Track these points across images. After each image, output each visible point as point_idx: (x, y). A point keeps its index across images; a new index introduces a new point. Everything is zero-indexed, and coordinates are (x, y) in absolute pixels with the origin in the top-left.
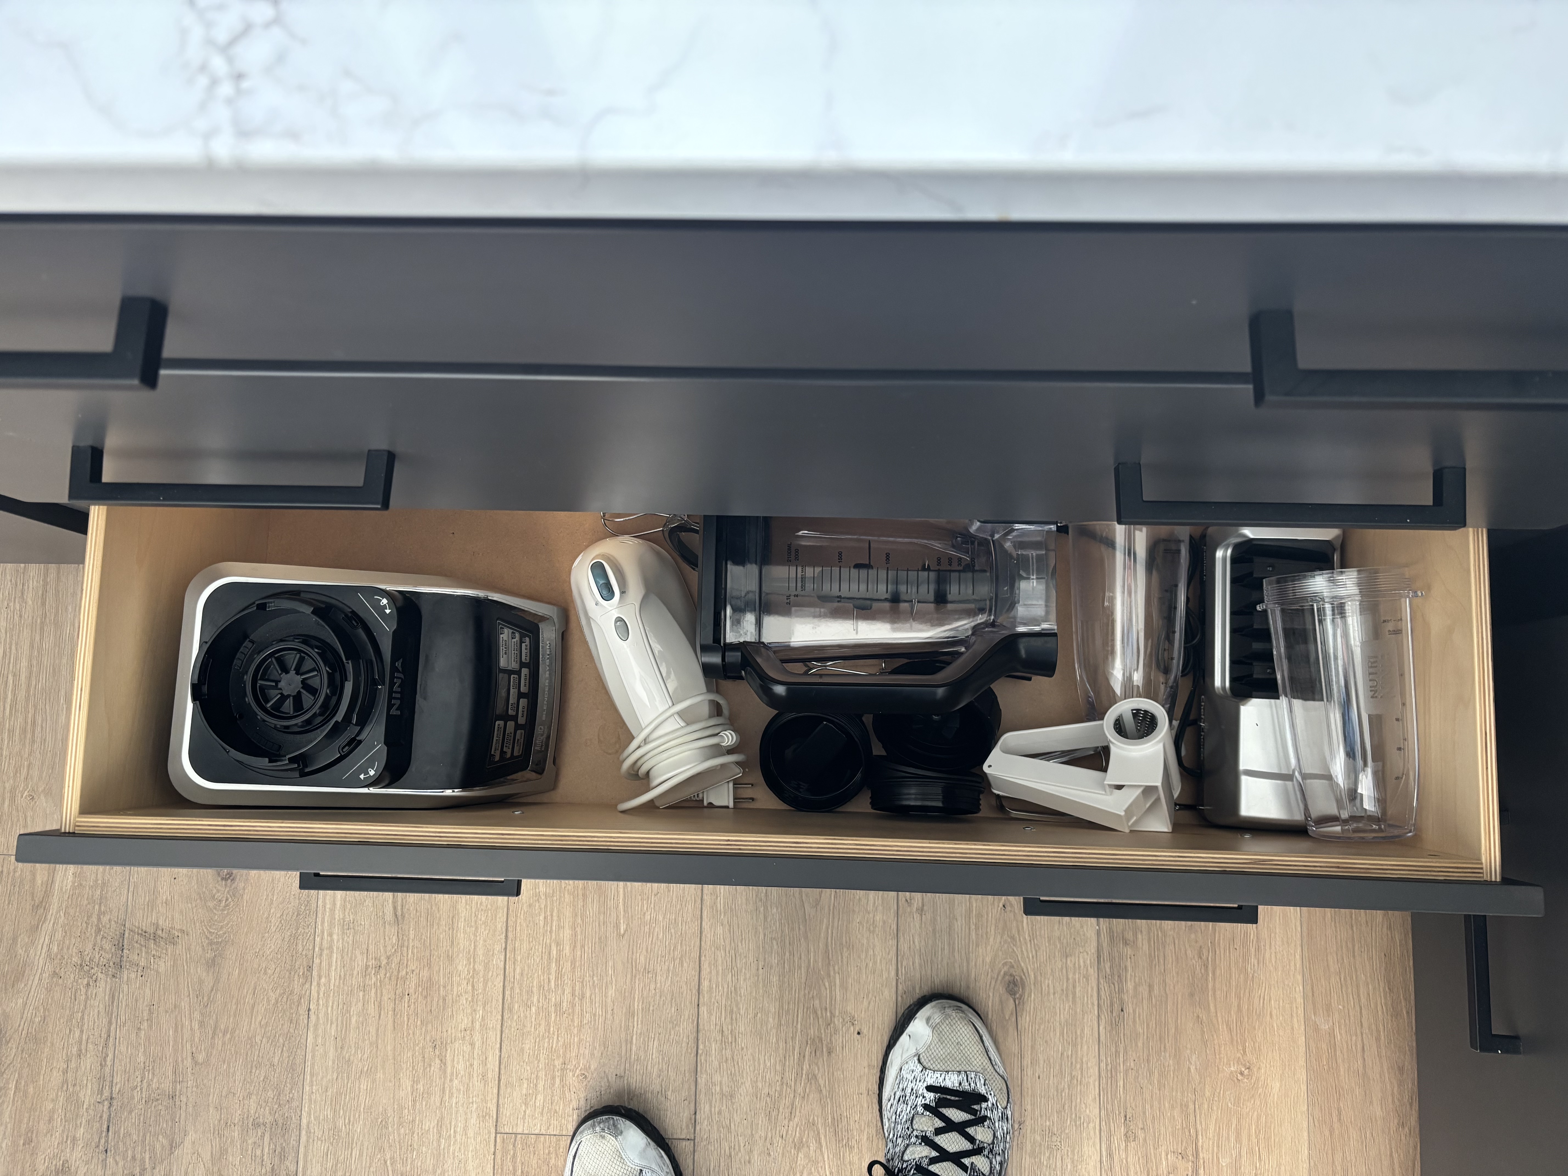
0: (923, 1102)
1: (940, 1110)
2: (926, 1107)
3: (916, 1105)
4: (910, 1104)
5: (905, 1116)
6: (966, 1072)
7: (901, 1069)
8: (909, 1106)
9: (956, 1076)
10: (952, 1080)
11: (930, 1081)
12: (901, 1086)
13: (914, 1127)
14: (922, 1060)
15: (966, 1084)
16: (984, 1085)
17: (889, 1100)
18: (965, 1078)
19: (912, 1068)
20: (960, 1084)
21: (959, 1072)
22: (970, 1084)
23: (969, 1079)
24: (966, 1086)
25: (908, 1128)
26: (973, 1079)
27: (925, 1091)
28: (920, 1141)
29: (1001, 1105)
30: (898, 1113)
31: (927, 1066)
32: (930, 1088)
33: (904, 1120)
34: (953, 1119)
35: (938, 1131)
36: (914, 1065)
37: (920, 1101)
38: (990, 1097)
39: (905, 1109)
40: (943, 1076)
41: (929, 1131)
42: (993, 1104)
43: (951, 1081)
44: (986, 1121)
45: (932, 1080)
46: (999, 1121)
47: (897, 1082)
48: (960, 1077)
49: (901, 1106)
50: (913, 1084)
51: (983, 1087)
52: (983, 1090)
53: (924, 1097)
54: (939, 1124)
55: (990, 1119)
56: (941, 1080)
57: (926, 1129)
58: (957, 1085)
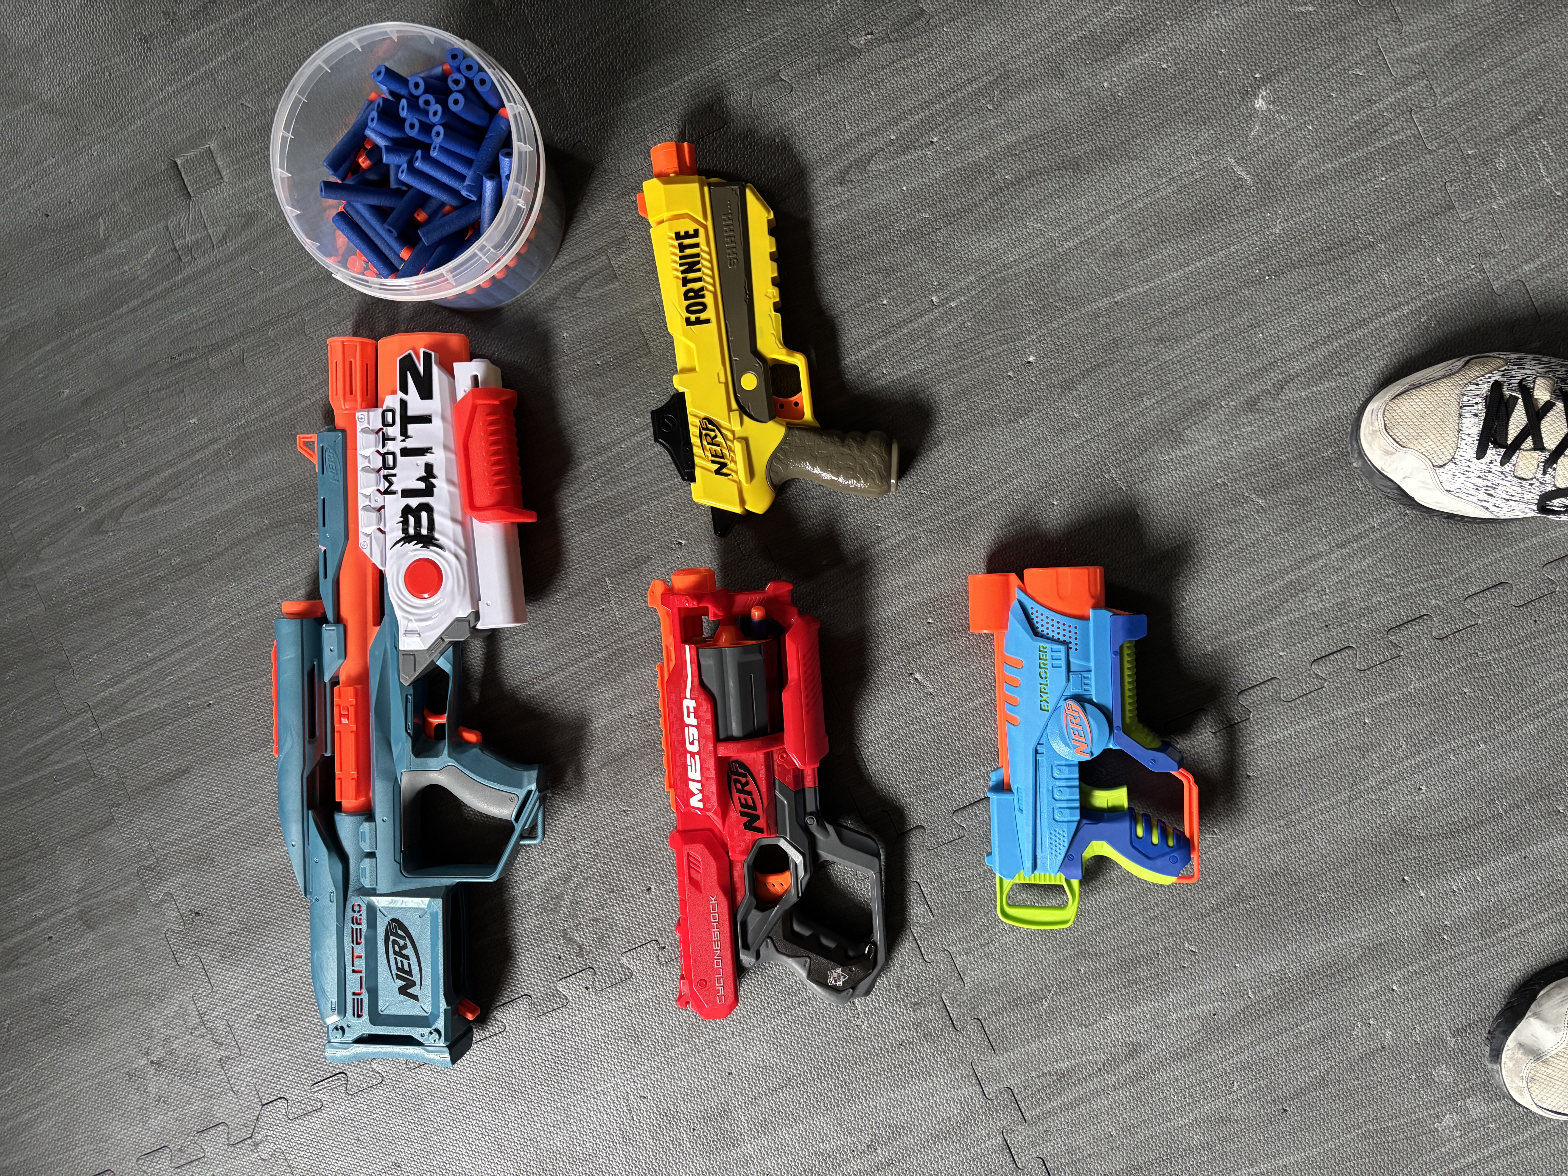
0: (1498, 464)
1: (1509, 442)
2: (1505, 460)
3: (1502, 473)
4: (1497, 481)
5: (1515, 488)
6: (1461, 408)
7: (1447, 491)
8: (1501, 482)
9: (1464, 420)
10: (1470, 425)
11: (1471, 453)
12: (1472, 492)
13: (1532, 476)
14: (1441, 463)
15: (1476, 407)
16: (1477, 385)
17: (1487, 509)
18: (1468, 408)
19: (1449, 476)
20: (1476, 415)
21: (1460, 415)
22: (1477, 403)
23: (1470, 403)
24: (1481, 409)
25: (1531, 485)
26: (1469, 398)
27: (1482, 460)
28: (1550, 470)
29: (1503, 366)
30: (1508, 497)
31: (1450, 457)
32: (1481, 453)
33: (1519, 490)
34: (1522, 427)
35: (1539, 446)
36: (1445, 474)
37: (1496, 467)
38: (1494, 379)
39: (1504, 488)
40: (1464, 436)
41: (1539, 457)
42: (1503, 375)
43: (1473, 427)
44: (1525, 385)
45: (1469, 450)
46: (1524, 369)
47: (1464, 496)
48: (1466, 415)
49: (1500, 492)
50: (1472, 476)
51: (1480, 386)
52: (1485, 388)
53: (1491, 462)
54: (1529, 443)
55: (1522, 381)
56: (1469, 440)
57: (1535, 462)
58: (1477, 419)
